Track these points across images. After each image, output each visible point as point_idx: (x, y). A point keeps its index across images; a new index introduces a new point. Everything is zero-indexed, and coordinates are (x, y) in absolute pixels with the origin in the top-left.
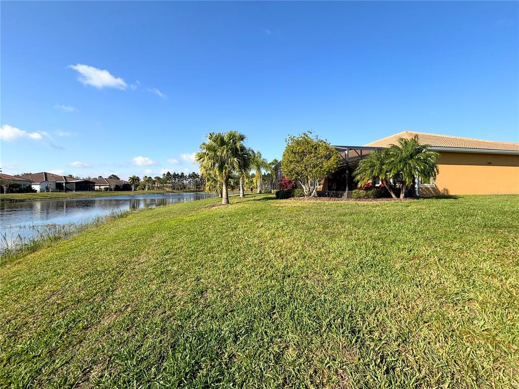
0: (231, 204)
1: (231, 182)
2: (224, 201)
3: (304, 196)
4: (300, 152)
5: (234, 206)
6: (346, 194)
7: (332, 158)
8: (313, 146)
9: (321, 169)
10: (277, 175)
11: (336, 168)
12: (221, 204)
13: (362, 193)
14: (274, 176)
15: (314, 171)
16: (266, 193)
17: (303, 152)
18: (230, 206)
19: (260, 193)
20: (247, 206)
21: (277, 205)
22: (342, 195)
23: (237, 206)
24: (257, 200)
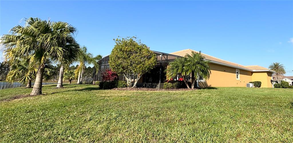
0: (44, 95)
1: (47, 72)
2: (34, 92)
3: (126, 86)
4: (128, 51)
5: (50, 97)
6: (159, 85)
7: (152, 58)
8: (138, 48)
9: (144, 65)
10: (100, 68)
11: (154, 66)
12: (29, 95)
13: (170, 84)
14: (98, 69)
15: (138, 66)
16: (87, 83)
17: (130, 51)
18: (43, 98)
19: (81, 83)
20: (67, 96)
21: (103, 95)
22: (156, 86)
23: (54, 97)
24: (79, 90)
